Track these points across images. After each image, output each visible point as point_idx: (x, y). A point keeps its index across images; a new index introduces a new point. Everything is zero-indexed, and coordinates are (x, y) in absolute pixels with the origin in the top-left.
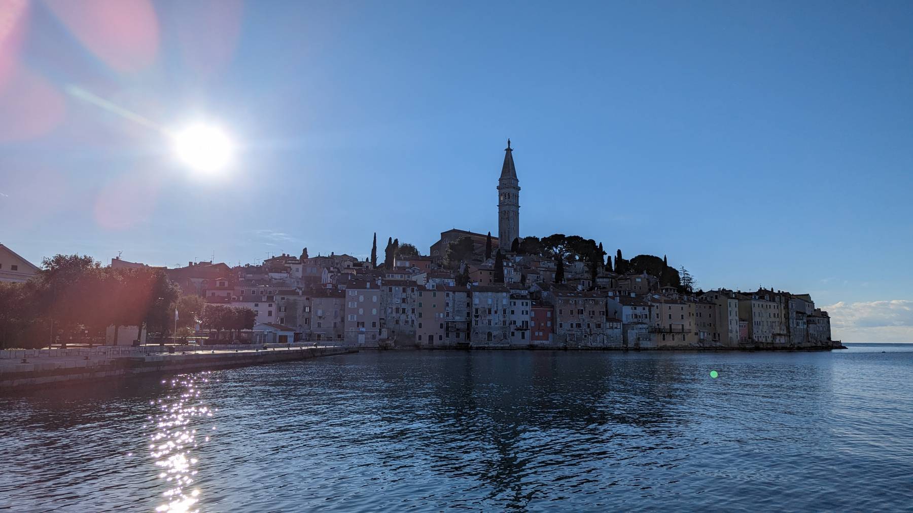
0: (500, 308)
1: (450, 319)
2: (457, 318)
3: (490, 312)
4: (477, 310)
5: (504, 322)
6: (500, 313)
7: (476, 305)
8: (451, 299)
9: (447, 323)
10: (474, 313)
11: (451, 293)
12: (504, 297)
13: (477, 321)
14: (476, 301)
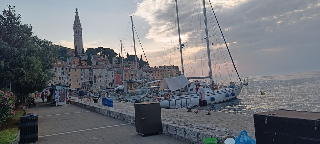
0: (104, 75)
1: (83, 81)
2: (86, 80)
3: (100, 77)
4: (95, 76)
5: (106, 80)
6: (104, 77)
7: (94, 74)
8: (83, 72)
9: (82, 83)
10: (94, 78)
11: (83, 70)
12: (105, 70)
13: (95, 81)
14: (94, 72)
